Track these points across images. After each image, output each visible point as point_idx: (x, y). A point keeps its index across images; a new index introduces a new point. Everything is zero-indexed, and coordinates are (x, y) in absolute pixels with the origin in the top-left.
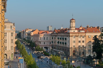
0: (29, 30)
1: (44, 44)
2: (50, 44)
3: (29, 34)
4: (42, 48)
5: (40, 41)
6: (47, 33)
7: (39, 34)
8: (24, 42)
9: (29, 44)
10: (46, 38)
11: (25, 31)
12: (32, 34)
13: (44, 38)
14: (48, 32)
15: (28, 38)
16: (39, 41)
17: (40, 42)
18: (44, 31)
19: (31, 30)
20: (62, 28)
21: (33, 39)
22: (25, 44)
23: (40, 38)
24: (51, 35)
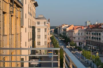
0: (65, 25)
1: (79, 39)
2: (85, 39)
3: (65, 30)
4: (76, 43)
5: (75, 36)
6: (81, 28)
7: (73, 29)
8: (59, 38)
9: (64, 39)
10: (80, 34)
11: (62, 27)
12: (68, 29)
13: (79, 33)
14: (83, 27)
15: (63, 33)
16: (73, 36)
17: (75, 38)
18: (79, 27)
19: (67, 26)
20: (97, 23)
21: (68, 35)
22: (60, 39)
23: (75, 33)
24: (86, 30)
